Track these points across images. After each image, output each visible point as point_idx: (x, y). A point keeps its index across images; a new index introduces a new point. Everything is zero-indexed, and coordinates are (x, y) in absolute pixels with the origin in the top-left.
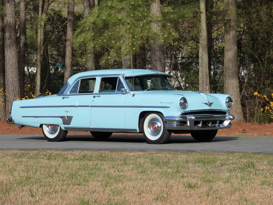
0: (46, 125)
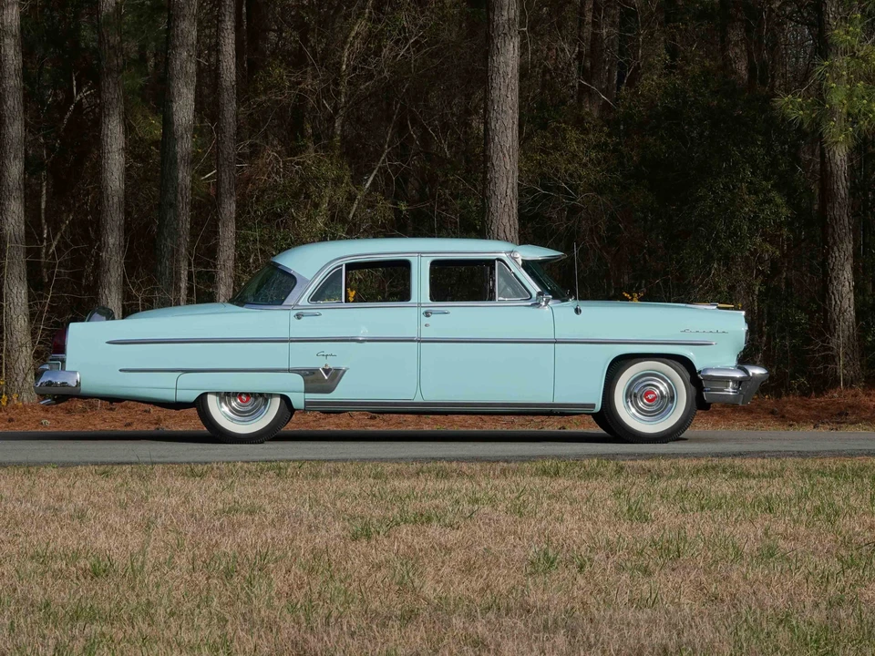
0: (217, 394)
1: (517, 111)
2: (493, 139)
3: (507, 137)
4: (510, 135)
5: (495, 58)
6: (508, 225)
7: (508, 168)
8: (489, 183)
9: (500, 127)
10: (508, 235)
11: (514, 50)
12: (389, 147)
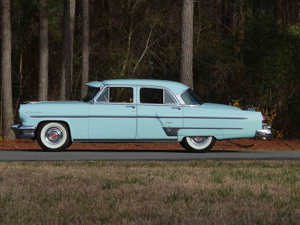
1: (192, 32)
2: (184, 42)
3: (188, 41)
4: (190, 41)
5: (184, 12)
6: (189, 74)
7: (189, 53)
8: (182, 58)
9: (186, 37)
10: (189, 77)
11: (191, 9)
12: (148, 46)
